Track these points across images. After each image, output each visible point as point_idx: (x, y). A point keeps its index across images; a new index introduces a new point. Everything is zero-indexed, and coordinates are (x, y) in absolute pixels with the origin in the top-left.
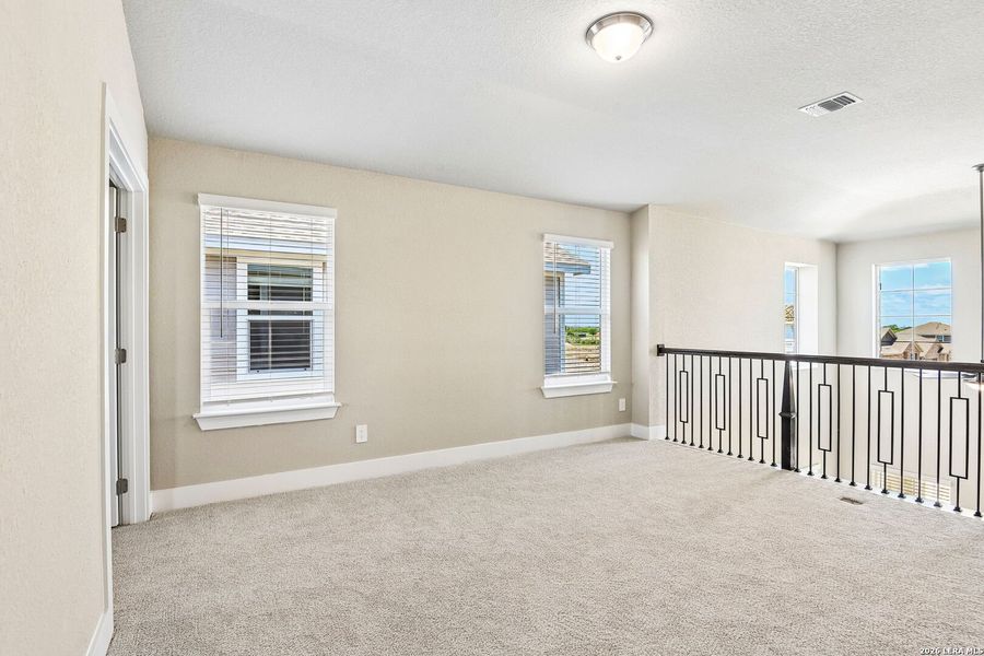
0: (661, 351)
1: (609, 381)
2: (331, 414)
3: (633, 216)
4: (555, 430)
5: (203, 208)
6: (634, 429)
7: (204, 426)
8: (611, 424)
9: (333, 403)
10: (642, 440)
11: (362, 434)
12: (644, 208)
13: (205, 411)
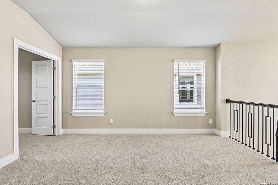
0: (228, 101)
1: (205, 112)
2: (103, 115)
3: (215, 49)
4: (178, 127)
5: (73, 63)
6: (216, 131)
7: (73, 115)
8: (205, 128)
9: (103, 112)
10: (219, 136)
11: (111, 121)
12: (219, 45)
13: (73, 111)
